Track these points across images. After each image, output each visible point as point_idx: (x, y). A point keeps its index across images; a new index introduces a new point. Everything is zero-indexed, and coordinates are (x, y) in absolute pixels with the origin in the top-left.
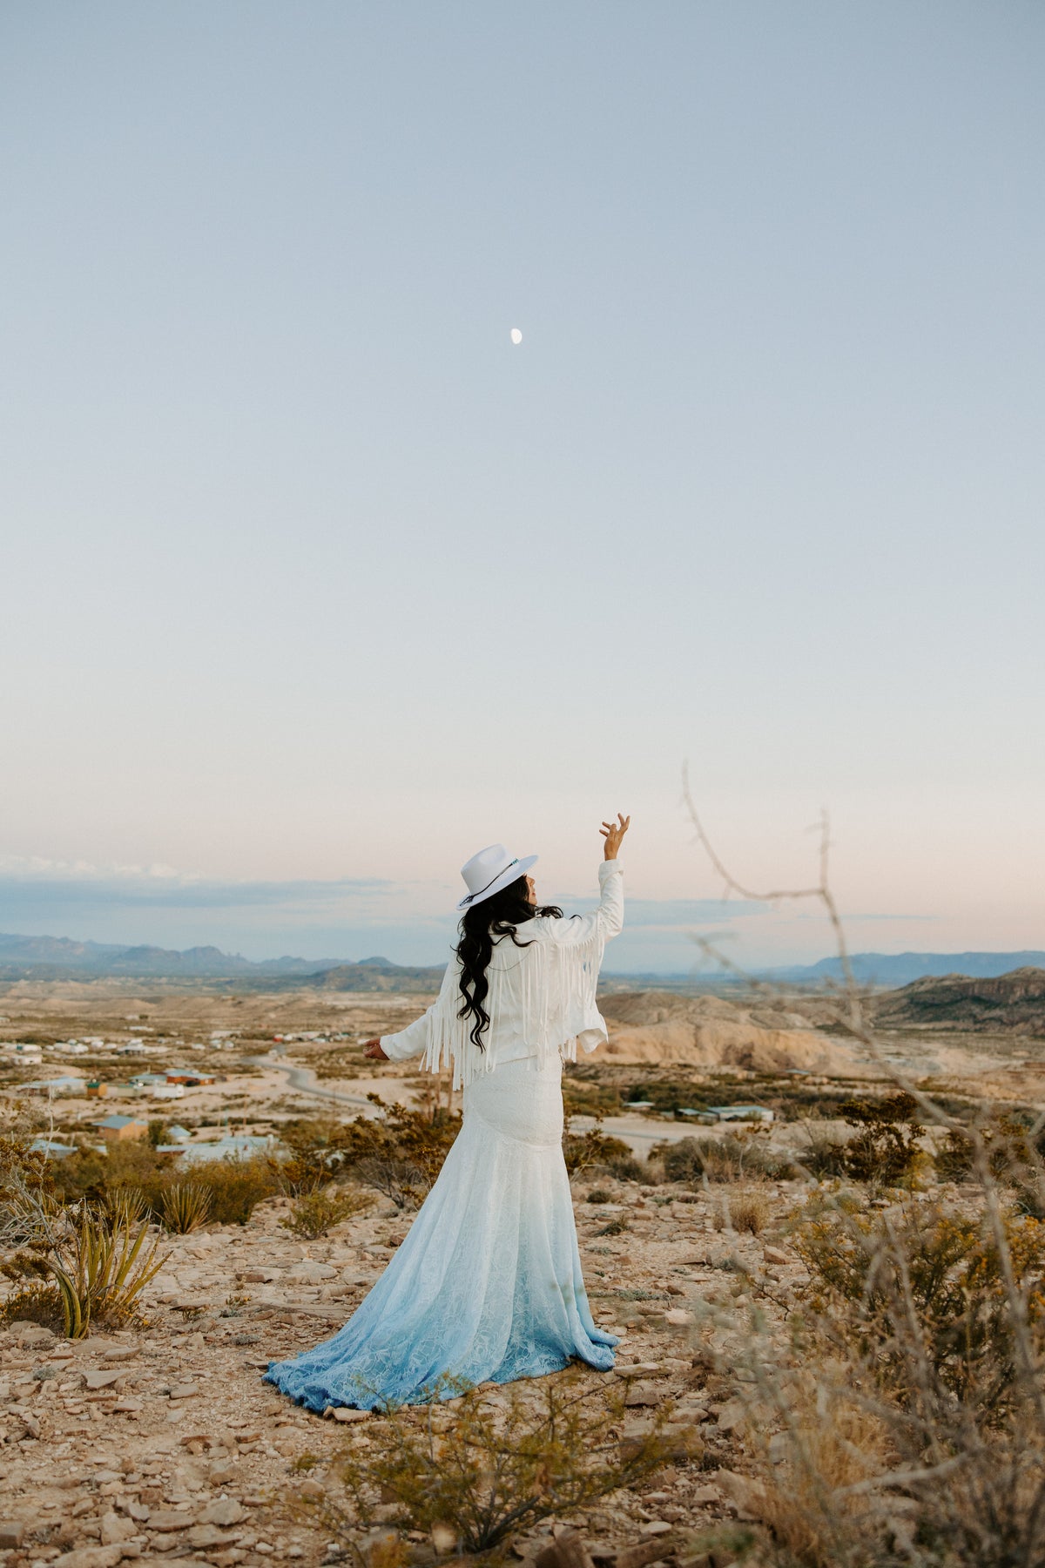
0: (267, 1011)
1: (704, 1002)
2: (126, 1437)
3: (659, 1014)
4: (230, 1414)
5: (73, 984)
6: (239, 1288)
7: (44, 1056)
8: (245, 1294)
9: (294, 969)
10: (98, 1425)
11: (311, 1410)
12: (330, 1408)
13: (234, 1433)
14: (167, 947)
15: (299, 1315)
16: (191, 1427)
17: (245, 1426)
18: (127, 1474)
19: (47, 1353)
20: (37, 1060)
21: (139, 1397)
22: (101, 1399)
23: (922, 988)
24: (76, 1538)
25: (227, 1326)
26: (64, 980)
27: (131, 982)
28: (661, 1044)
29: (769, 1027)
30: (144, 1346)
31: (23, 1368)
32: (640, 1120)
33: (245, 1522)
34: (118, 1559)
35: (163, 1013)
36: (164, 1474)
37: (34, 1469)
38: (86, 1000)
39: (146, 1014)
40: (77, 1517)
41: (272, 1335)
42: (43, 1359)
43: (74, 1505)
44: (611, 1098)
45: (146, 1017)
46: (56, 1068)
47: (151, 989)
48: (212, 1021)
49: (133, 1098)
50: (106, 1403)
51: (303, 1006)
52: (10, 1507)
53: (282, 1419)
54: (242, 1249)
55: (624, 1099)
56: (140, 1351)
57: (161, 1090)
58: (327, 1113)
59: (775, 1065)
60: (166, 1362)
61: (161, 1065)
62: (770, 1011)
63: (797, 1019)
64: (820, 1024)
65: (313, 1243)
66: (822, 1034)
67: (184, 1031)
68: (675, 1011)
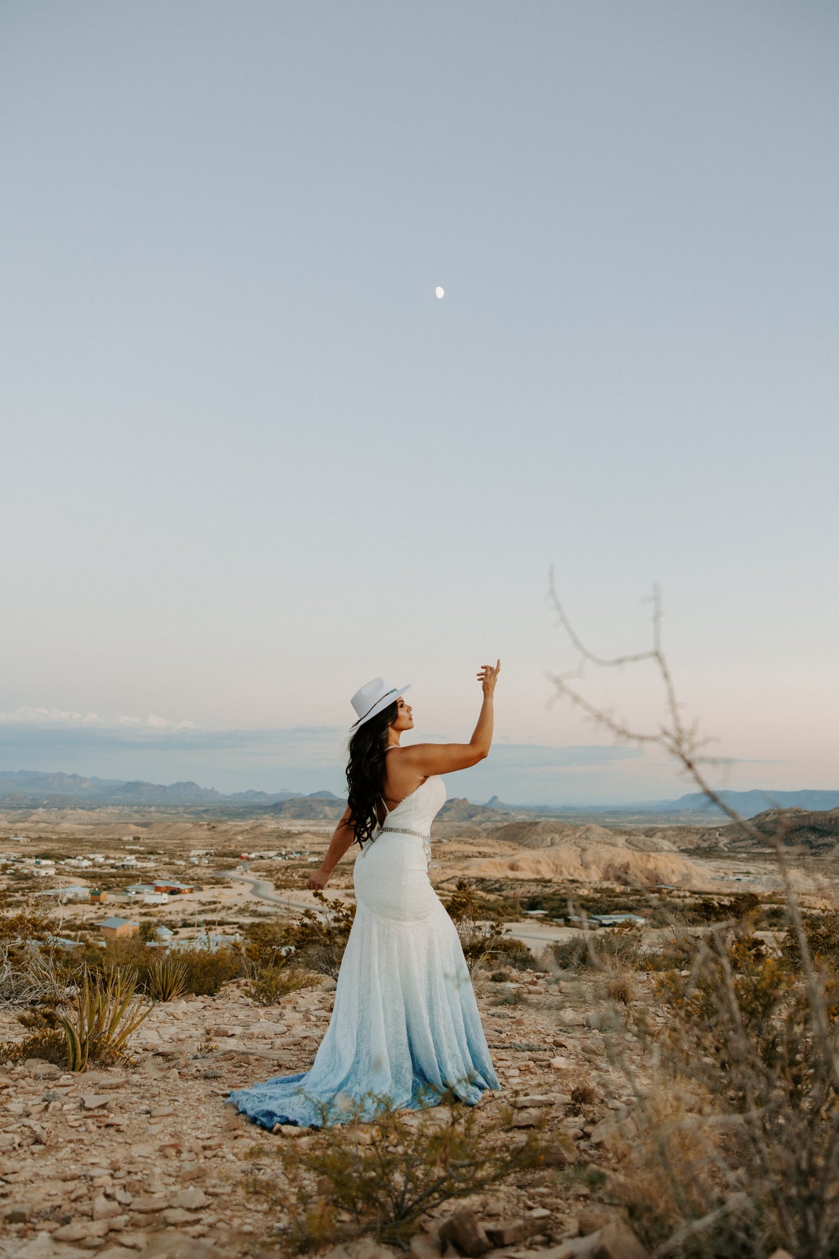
0: (235, 834)
1: (588, 829)
2: (115, 1144)
3: (552, 839)
4: (198, 1129)
5: (80, 811)
6: (208, 1040)
7: (57, 869)
8: (212, 1044)
9: (257, 800)
10: (93, 1135)
11: (263, 1127)
12: (278, 1125)
13: (201, 1143)
14: (156, 783)
15: (255, 1057)
16: (167, 1138)
17: (210, 1138)
18: (115, 1171)
19: (54, 1082)
20: (52, 872)
21: (126, 1116)
22: (96, 1117)
23: (768, 819)
24: (74, 1216)
25: (198, 1065)
26: (74, 808)
27: (127, 810)
28: (554, 863)
29: (642, 850)
30: (130, 1079)
31: (34, 1093)
32: (537, 925)
33: (208, 1207)
34: (106, 1231)
35: (151, 836)
36: (144, 1172)
37: (41, 1167)
38: (91, 824)
39: (138, 836)
40: (75, 1200)
41: (233, 1072)
42: (50, 1086)
43: (72, 1192)
44: (513, 907)
45: (139, 838)
46: (66, 878)
47: (143, 816)
48: (191, 842)
49: (128, 904)
50: (99, 1119)
51: (265, 830)
52: (22, 1193)
53: (239, 1132)
54: (212, 1012)
55: (524, 908)
56: (127, 1082)
57: (150, 897)
58: (282, 917)
59: (647, 881)
60: (148, 1090)
61: (150, 877)
62: (642, 837)
63: (666, 844)
64: (683, 848)
65: (269, 1009)
66: (685, 856)
67: (168, 850)
68: (565, 836)
